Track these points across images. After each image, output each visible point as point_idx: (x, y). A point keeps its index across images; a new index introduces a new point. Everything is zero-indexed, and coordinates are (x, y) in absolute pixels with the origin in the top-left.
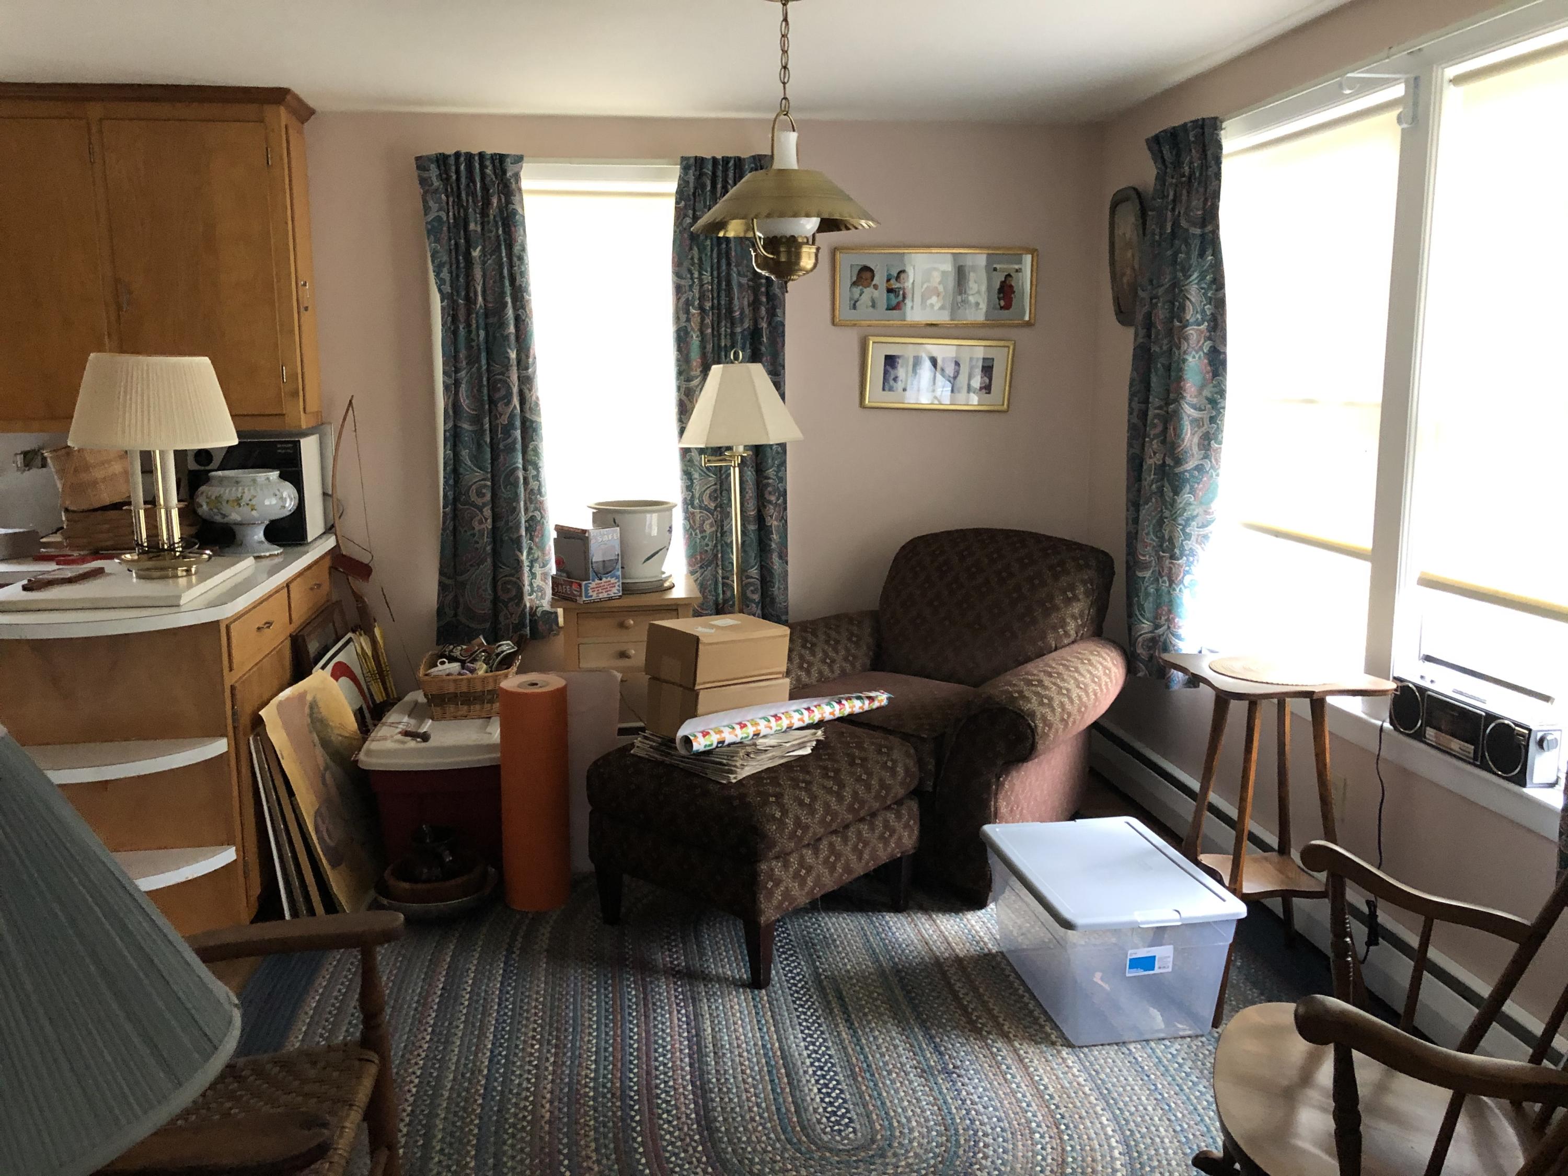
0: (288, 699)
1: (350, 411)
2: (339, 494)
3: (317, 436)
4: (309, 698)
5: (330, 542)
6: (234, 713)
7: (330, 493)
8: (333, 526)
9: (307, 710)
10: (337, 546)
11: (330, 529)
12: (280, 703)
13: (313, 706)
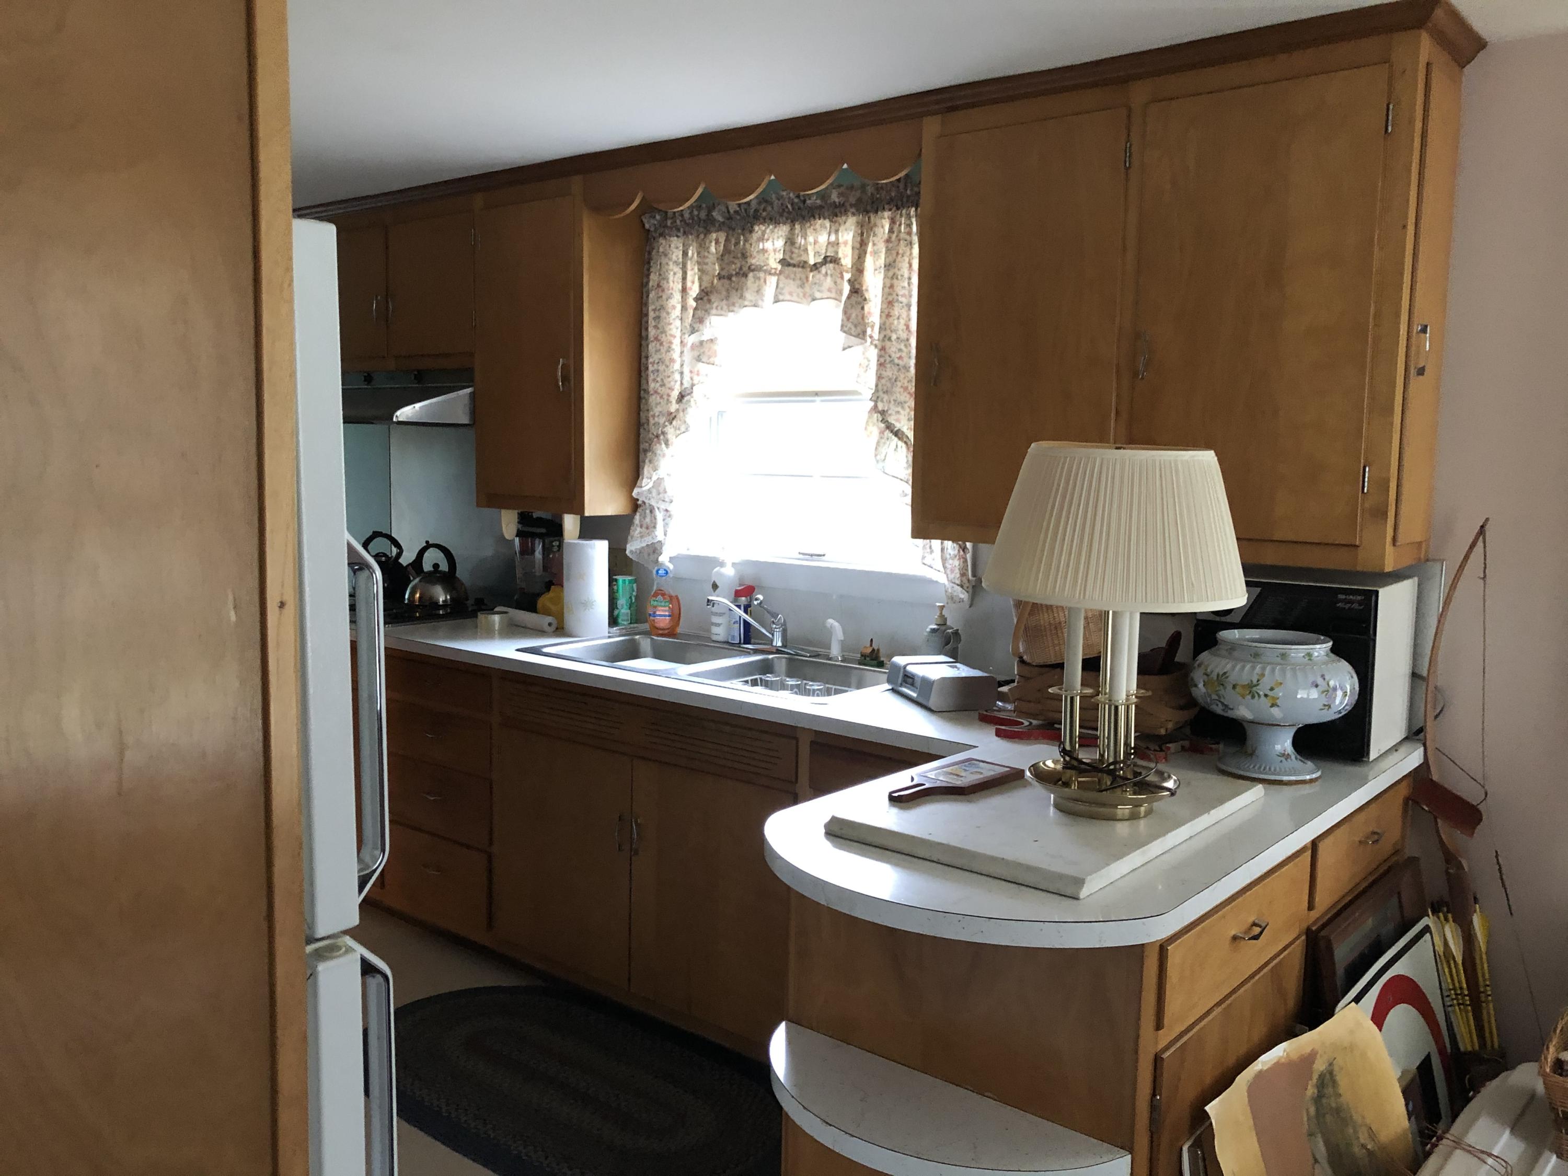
0: (1278, 1066)
1: (1480, 543)
2: (1441, 679)
3: (1416, 579)
4: (1320, 1066)
5: (1413, 759)
6: (1154, 1107)
7: (1425, 673)
8: (1421, 730)
9: (1311, 1091)
10: (1424, 768)
11: (1415, 734)
12: (1260, 1075)
13: (1327, 1080)
